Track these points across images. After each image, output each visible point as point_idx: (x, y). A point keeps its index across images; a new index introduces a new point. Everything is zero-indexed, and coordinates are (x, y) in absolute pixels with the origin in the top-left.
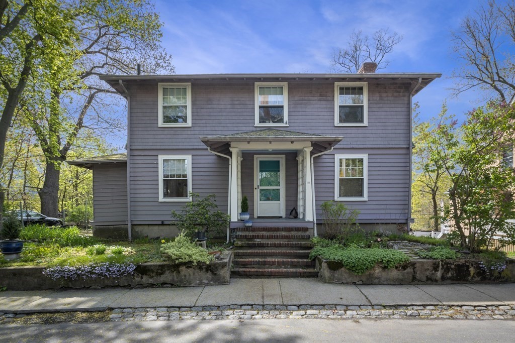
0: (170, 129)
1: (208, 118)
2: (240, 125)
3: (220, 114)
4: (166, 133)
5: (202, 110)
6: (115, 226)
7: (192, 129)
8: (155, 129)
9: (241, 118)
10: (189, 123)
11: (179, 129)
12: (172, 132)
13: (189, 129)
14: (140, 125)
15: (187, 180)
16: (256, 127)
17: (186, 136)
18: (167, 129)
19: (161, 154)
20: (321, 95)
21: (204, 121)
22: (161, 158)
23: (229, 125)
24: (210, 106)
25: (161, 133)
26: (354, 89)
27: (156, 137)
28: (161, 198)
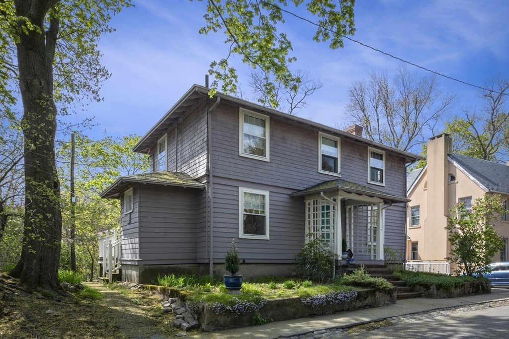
0: (249, 161)
1: (283, 156)
2: (308, 169)
3: (293, 154)
4: (245, 163)
5: (278, 147)
6: (170, 266)
7: (270, 164)
8: (236, 157)
9: (309, 162)
10: (267, 158)
11: (259, 162)
12: (251, 164)
13: (267, 164)
14: (220, 150)
15: (265, 216)
16: (319, 173)
17: (264, 171)
18: (247, 160)
19: (242, 186)
20: (360, 155)
21: (280, 159)
22: (242, 190)
23: (299, 167)
24: (284, 145)
25: (240, 162)
26: (377, 154)
27: (236, 166)
28: (241, 234)
